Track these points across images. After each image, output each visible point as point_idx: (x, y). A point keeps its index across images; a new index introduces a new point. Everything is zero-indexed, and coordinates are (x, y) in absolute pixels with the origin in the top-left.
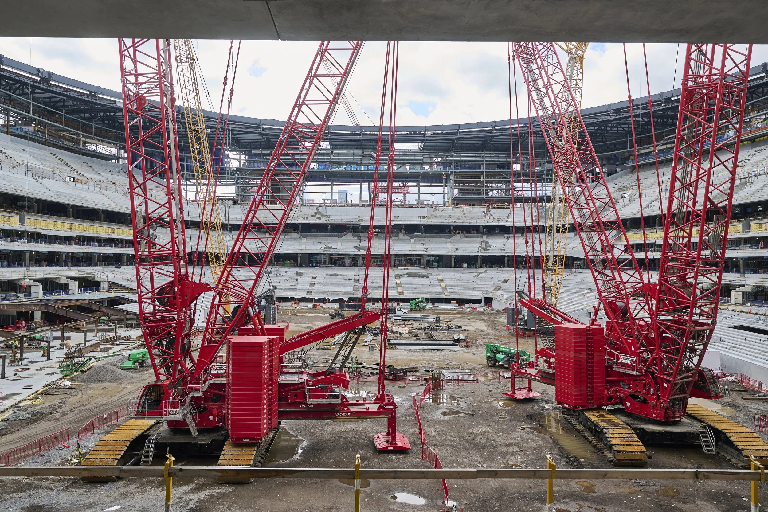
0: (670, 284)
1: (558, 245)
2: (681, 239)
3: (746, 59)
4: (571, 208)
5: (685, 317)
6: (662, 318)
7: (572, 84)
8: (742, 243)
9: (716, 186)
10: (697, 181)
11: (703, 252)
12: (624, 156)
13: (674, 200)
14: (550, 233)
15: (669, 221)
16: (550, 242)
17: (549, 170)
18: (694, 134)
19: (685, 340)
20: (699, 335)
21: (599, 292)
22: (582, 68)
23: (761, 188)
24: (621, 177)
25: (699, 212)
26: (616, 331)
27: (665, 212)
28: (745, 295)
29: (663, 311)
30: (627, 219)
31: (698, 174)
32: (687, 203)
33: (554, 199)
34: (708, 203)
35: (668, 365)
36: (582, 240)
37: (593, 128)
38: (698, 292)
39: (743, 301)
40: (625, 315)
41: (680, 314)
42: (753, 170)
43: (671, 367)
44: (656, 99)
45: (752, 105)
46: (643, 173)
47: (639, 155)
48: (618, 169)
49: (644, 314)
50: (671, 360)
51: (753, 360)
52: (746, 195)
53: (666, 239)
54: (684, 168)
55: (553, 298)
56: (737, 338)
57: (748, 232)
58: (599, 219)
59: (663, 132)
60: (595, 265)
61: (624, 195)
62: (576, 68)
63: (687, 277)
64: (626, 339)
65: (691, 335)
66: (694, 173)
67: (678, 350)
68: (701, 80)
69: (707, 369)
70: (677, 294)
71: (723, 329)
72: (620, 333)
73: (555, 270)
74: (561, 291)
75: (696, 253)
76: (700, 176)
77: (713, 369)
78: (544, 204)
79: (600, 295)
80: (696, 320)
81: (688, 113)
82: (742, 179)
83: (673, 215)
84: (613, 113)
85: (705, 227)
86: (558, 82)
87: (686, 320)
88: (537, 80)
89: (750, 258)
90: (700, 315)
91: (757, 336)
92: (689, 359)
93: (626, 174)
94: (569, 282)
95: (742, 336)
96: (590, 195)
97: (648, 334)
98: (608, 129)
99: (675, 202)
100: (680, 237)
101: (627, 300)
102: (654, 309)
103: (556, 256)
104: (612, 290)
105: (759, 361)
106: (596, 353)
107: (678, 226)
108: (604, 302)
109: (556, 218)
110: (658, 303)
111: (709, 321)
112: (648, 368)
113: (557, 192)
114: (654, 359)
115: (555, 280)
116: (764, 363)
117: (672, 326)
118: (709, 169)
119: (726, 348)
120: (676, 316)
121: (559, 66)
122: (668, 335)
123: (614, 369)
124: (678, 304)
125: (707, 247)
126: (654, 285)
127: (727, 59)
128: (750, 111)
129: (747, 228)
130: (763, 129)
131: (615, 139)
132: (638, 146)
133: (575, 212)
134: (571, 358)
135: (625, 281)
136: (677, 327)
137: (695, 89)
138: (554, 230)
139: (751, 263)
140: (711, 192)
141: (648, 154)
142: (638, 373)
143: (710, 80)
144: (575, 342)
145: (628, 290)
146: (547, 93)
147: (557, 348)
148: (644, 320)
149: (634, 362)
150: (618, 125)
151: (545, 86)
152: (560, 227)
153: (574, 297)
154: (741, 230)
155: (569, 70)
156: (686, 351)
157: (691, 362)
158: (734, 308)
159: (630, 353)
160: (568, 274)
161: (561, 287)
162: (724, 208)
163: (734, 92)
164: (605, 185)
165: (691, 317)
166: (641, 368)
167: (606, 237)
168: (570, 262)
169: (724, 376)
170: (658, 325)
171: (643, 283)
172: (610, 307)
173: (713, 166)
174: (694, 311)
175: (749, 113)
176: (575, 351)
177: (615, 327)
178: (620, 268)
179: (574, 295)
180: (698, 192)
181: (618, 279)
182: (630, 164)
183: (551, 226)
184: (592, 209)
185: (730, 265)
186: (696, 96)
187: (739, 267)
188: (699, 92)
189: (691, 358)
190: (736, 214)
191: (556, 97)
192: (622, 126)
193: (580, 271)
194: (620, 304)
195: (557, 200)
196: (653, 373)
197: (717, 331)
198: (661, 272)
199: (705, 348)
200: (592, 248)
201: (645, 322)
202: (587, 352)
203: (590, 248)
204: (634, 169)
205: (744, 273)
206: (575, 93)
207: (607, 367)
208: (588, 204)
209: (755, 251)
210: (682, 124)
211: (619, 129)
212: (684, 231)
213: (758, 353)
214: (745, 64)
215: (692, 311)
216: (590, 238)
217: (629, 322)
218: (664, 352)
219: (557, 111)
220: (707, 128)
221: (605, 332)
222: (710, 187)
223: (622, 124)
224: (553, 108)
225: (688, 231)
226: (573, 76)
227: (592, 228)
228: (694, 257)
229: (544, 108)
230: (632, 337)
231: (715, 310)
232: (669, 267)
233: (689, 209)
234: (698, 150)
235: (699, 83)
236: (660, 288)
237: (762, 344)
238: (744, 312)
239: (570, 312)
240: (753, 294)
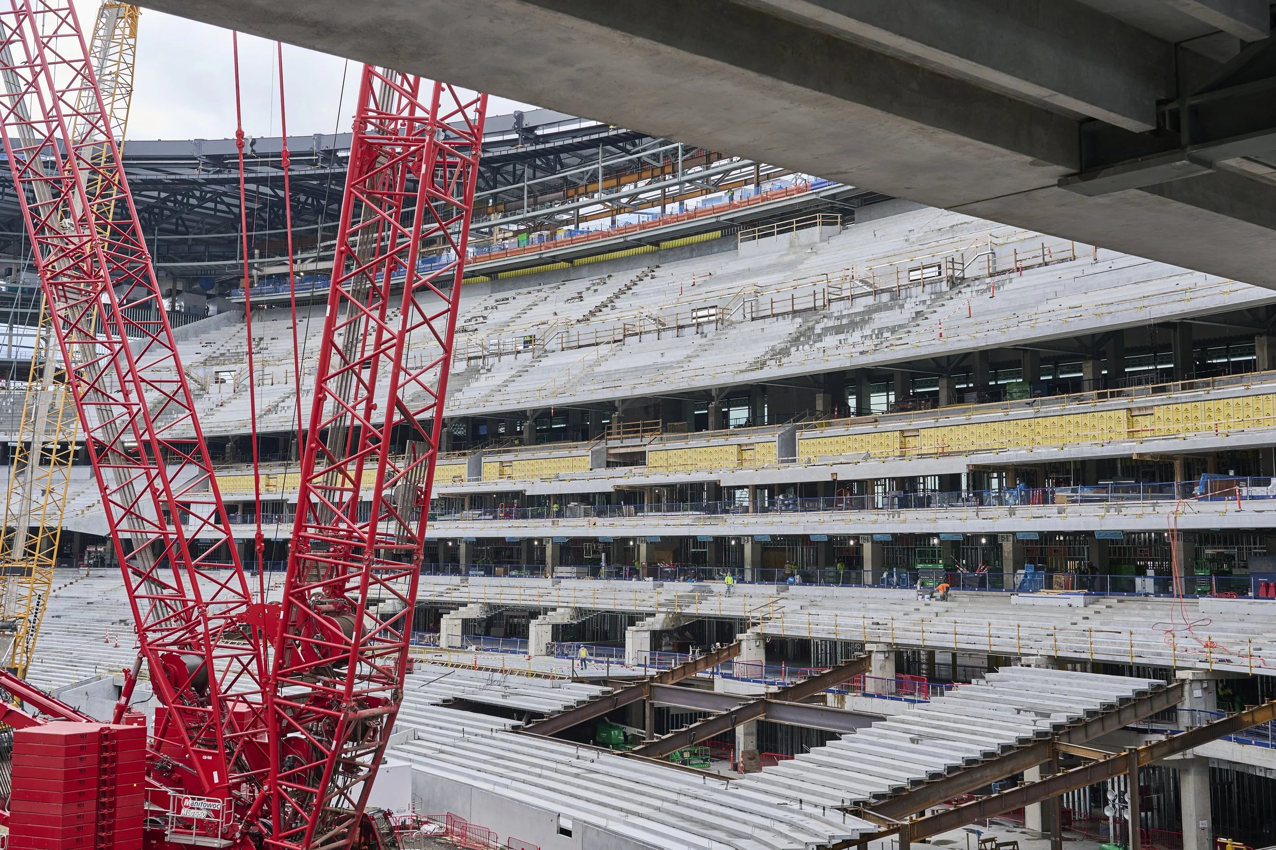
0: (309, 607)
1: (42, 501)
2: (338, 493)
3: (478, 99)
4: (80, 402)
5: (338, 687)
6: (287, 691)
7: (107, 71)
8: (466, 507)
9: (414, 373)
10: (376, 356)
11: (381, 527)
12: (228, 277)
13: (325, 398)
14: (21, 465)
15: (312, 449)
16: (20, 491)
17: (31, 291)
18: (374, 245)
19: (335, 743)
20: (366, 729)
21: (141, 631)
22: (133, 35)
23: (505, 384)
24: (218, 329)
25: (376, 431)
26: (177, 732)
27: (306, 425)
28: (468, 626)
29: (291, 674)
30: (227, 437)
31: (379, 342)
32: (354, 407)
33: (41, 372)
34: (396, 410)
35: (296, 813)
36: (103, 489)
37: (155, 194)
38: (368, 623)
39: (462, 639)
40: (201, 690)
41: (326, 679)
42: (492, 342)
43: (302, 817)
44: (306, 148)
45: (495, 196)
46: (269, 323)
47: (261, 278)
48: (212, 308)
49: (247, 685)
50: (303, 798)
51: (475, 778)
52: (479, 396)
53: (305, 492)
54: (350, 323)
55: (18, 650)
56: (447, 729)
57: (477, 480)
58: (151, 434)
59: (316, 230)
60: (134, 558)
61: (222, 376)
62: (118, 31)
63: (348, 586)
64: (200, 754)
65: (350, 731)
66: (371, 340)
67: (318, 770)
68: (393, 126)
69: (380, 811)
70: (323, 628)
71: (421, 710)
72: (187, 739)
73: (30, 570)
74: (42, 629)
75: (367, 529)
76: (383, 347)
77: (393, 810)
78: (12, 383)
79: (143, 638)
80: (359, 694)
81: (364, 198)
82: (470, 359)
83: (324, 434)
84: (204, 164)
85: (388, 466)
86: (64, 61)
87: (340, 694)
88: (9, 42)
89: (480, 541)
90: (370, 678)
91: (485, 722)
92: (343, 792)
93: (230, 322)
94: (69, 604)
95: (458, 724)
96: (131, 370)
97: (254, 735)
98: (193, 201)
99: (329, 406)
100: (335, 490)
101: (209, 650)
102: (271, 668)
103: (34, 531)
104: (174, 625)
105: (486, 781)
106: (121, 800)
107: (331, 461)
108: (153, 657)
109: (41, 425)
110: (280, 655)
111: (388, 694)
112: (250, 824)
113: (50, 353)
114: (265, 799)
115: (29, 598)
116: (495, 784)
117: (309, 711)
118: (400, 332)
119: (425, 756)
120: (320, 684)
121: (70, 20)
122: (297, 734)
123: (167, 839)
124: (325, 656)
125: (391, 515)
126: (274, 607)
127: (443, 90)
128: (490, 210)
129: (476, 472)
130: (514, 253)
131: (208, 232)
132: (261, 256)
133: (91, 412)
134: (55, 821)
135: (206, 598)
136: (317, 713)
137: (381, 145)
138: (35, 456)
139: (482, 551)
140: (403, 385)
141: (281, 278)
142: (225, 843)
143: (411, 128)
144: (67, 775)
145: (212, 624)
146: (34, 84)
147: (16, 796)
148: (245, 701)
149: (216, 813)
150: (217, 197)
151: (30, 63)
152: (50, 451)
153: (78, 644)
154: (465, 477)
155: (101, 33)
156: (336, 772)
157: (346, 797)
158: (445, 658)
159: (208, 790)
160: (68, 581)
161: (46, 617)
162: (426, 423)
163: (454, 165)
164: (172, 349)
165: (350, 686)
166: (233, 828)
167: (166, 483)
168: (76, 546)
169: (418, 824)
170: (277, 712)
171: (247, 603)
172: (165, 669)
173: (408, 327)
174: (357, 672)
175: (489, 214)
176: (67, 800)
177: (175, 722)
178: (197, 566)
179: (80, 640)
180: (377, 384)
181: (190, 595)
182: (239, 297)
183: (28, 445)
184: (135, 409)
185: (441, 556)
186: (381, 159)
187: (458, 562)
188: (387, 153)
189: (347, 788)
190: (457, 438)
191: (57, 98)
192: (226, 199)
193: (101, 572)
194: (191, 660)
195: (49, 374)
196: (259, 837)
197: (403, 713)
198: (290, 577)
199: (378, 760)
200: (128, 512)
201: (249, 704)
202: (98, 798)
203: (123, 512)
204: (249, 312)
205: (467, 574)
206: (113, 95)
207: (148, 835)
208: (126, 394)
209: (490, 524)
210: (350, 220)
211: (220, 207)
212: (346, 475)
213: (485, 762)
214: (476, 110)
215: (352, 670)
216: (125, 486)
217: (210, 708)
218: (288, 778)
219: (58, 134)
220: (402, 236)
221: (150, 741)
222: (402, 373)
223: (225, 194)
224: (49, 128)
225: (352, 475)
226: (111, 51)
227: (132, 457)
228: (361, 539)
229: (24, 122)
230: (215, 748)
231: (405, 666)
232: (308, 563)
233: (357, 422)
234: (380, 283)
235: (388, 133)
236: (287, 615)
237: (494, 739)
238: (464, 667)
239: (65, 688)
240: (484, 624)
